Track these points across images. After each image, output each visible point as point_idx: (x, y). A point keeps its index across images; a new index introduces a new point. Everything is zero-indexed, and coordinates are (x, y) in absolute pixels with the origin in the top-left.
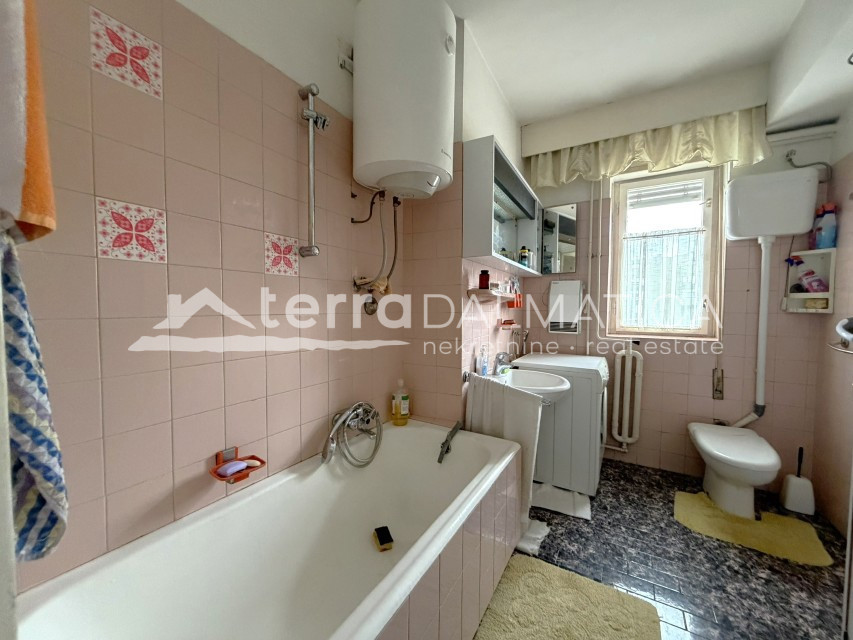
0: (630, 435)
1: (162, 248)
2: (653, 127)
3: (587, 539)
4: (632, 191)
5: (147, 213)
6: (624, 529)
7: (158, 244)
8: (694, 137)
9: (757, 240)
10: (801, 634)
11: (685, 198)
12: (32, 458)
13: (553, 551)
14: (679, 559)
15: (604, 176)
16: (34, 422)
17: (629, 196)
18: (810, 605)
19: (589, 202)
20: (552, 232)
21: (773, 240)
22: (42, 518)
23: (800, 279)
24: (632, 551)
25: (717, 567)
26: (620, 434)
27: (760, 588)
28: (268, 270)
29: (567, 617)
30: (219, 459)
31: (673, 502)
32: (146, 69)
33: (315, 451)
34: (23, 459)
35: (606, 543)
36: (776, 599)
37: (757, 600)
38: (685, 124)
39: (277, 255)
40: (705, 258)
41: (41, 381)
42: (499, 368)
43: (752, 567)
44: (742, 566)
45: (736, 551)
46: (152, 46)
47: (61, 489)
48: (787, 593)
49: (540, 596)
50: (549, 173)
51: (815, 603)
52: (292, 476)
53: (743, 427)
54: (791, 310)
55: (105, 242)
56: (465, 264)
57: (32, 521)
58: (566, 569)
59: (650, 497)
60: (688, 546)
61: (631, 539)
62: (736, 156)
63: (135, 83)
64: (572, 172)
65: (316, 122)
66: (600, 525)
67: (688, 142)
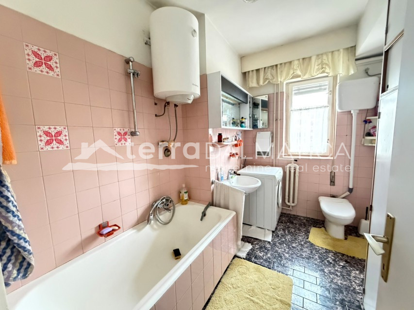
0: (293, 202)
1: (67, 143)
2: (303, 57)
3: (268, 250)
4: (295, 87)
5: (59, 129)
6: (285, 245)
7: (65, 141)
8: (322, 62)
9: (350, 111)
10: (352, 288)
11: (320, 90)
12: (18, 244)
13: (252, 256)
14: (307, 258)
15: (281, 82)
16: (18, 232)
17: (294, 89)
18: (359, 276)
19: (274, 93)
20: (258, 108)
21: (358, 112)
22: (25, 264)
23: (370, 130)
24: (287, 255)
25: (323, 261)
26: (289, 202)
27: (339, 269)
28: (116, 144)
29: (254, 284)
30: (101, 227)
31: (309, 232)
32: (52, 65)
33: (144, 219)
34: (15, 245)
35: (276, 252)
36: (345, 274)
37: (337, 275)
38: (318, 55)
39: (120, 137)
40: (329, 119)
41: (18, 217)
42: (230, 176)
43: (338, 261)
44: (334, 260)
45: (332, 254)
46: (53, 54)
47: (30, 254)
48: (350, 271)
49: (244, 275)
50: (255, 80)
51: (362, 275)
52: (135, 231)
53: (343, 198)
54: (365, 145)
55: (42, 144)
56: (210, 131)
57: (21, 265)
58: (257, 264)
59: (299, 230)
60: (312, 252)
61: (287, 250)
62: (341, 71)
63: (47, 73)
64: (265, 79)
65: (134, 74)
66: (275, 244)
67: (319, 64)
